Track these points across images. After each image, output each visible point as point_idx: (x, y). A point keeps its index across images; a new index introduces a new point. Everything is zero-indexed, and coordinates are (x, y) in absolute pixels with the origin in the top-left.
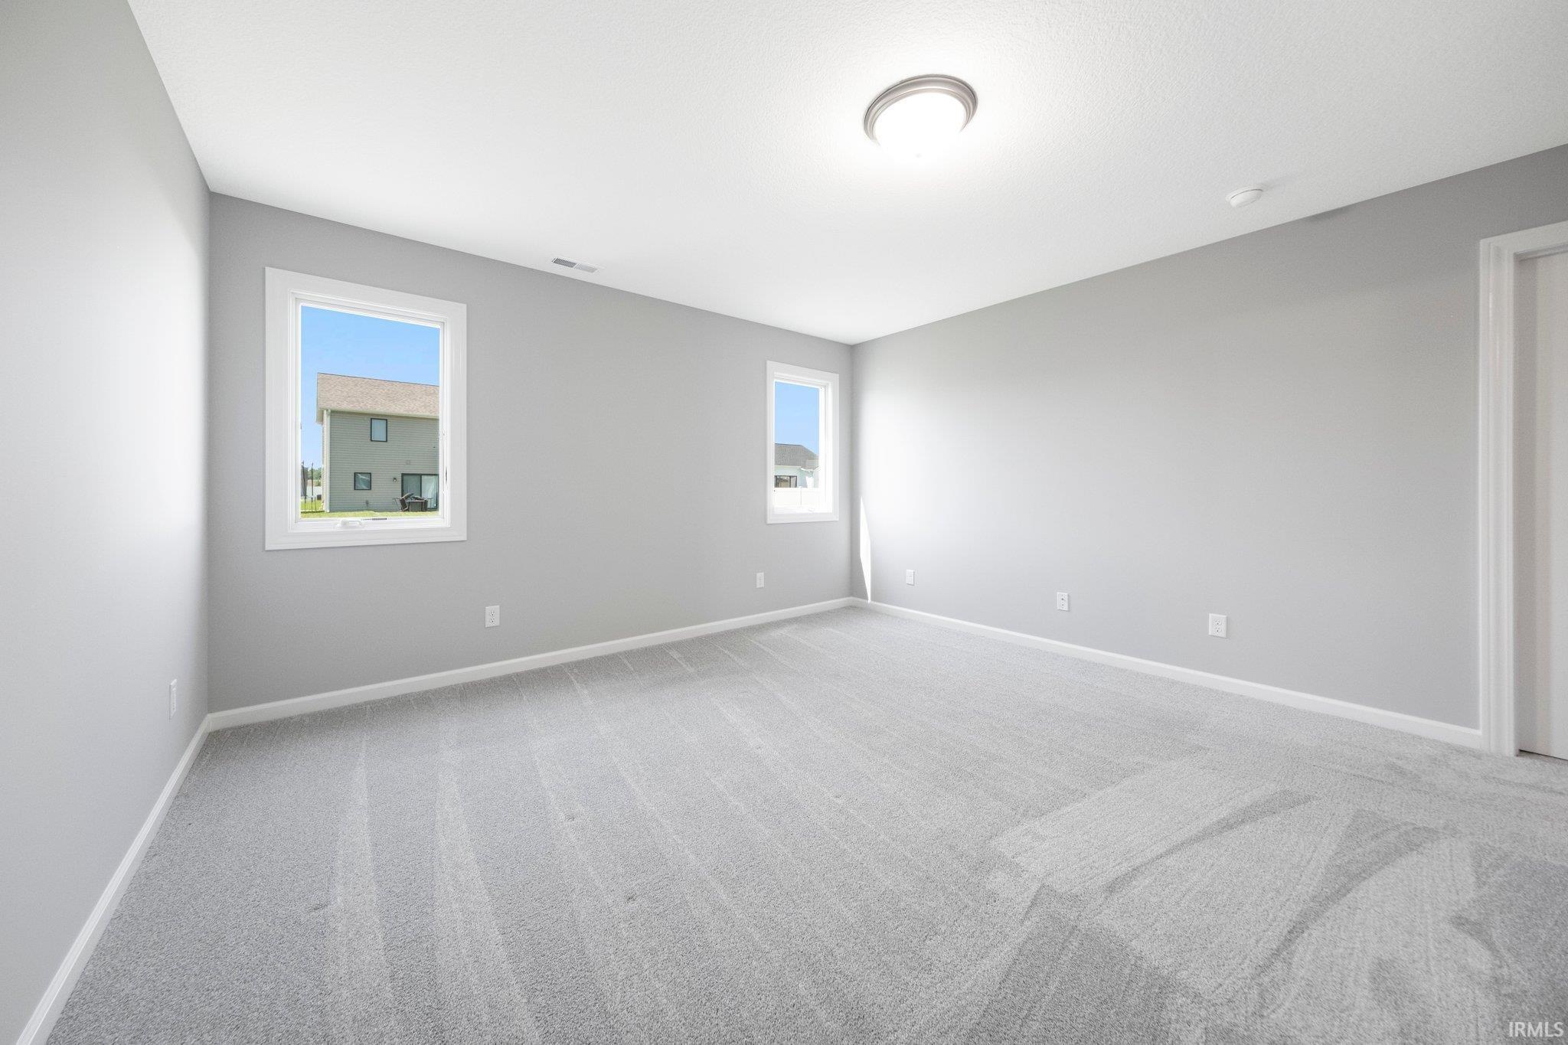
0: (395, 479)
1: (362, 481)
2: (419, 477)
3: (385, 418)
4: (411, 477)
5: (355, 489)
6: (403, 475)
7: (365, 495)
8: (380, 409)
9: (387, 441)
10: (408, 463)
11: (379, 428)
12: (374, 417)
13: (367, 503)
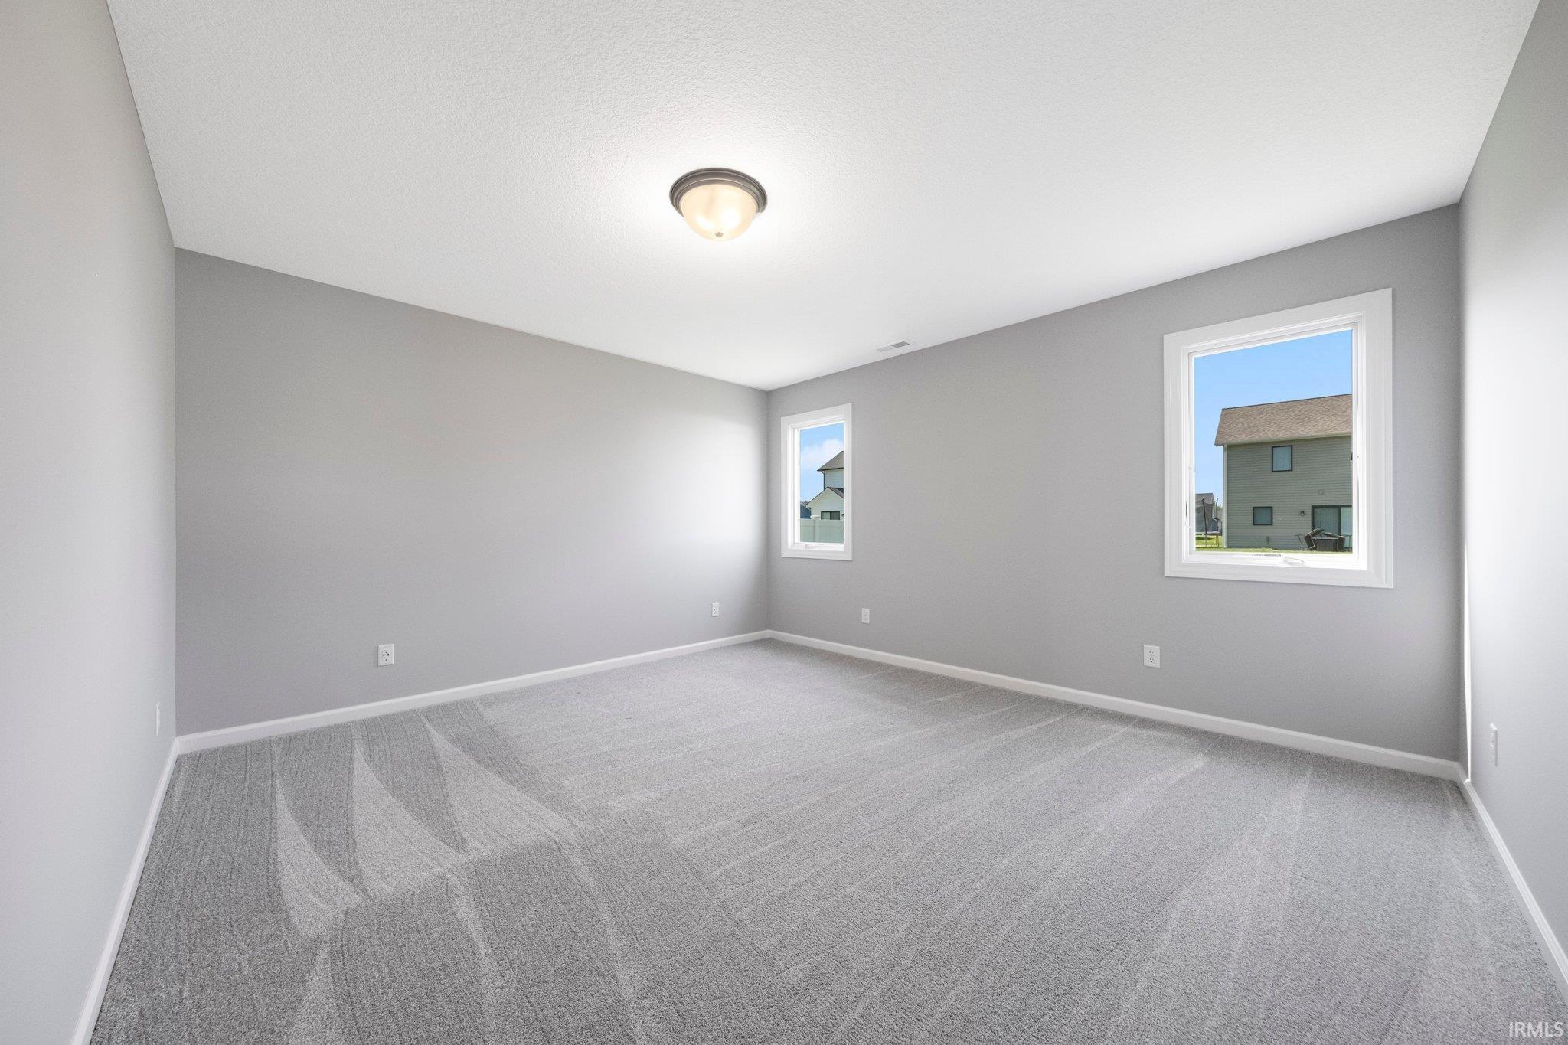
0: (1303, 512)
1: (1262, 515)
2: (1336, 510)
3: (1289, 444)
4: (1327, 510)
5: (1254, 524)
6: (1313, 507)
7: (1265, 531)
8: (1282, 435)
9: (1292, 470)
10: (1321, 493)
11: (1282, 458)
12: (1275, 445)
13: (1268, 539)
